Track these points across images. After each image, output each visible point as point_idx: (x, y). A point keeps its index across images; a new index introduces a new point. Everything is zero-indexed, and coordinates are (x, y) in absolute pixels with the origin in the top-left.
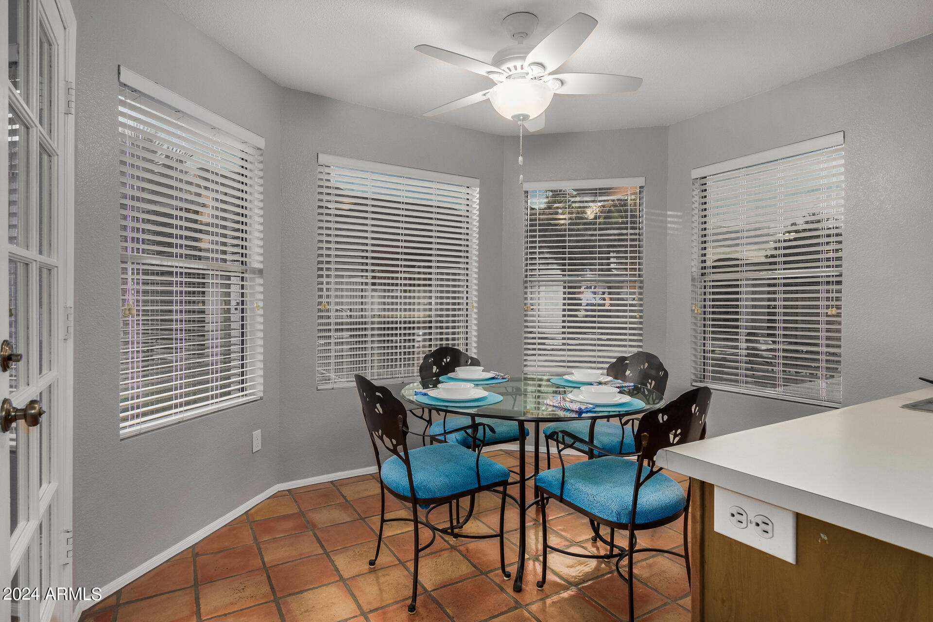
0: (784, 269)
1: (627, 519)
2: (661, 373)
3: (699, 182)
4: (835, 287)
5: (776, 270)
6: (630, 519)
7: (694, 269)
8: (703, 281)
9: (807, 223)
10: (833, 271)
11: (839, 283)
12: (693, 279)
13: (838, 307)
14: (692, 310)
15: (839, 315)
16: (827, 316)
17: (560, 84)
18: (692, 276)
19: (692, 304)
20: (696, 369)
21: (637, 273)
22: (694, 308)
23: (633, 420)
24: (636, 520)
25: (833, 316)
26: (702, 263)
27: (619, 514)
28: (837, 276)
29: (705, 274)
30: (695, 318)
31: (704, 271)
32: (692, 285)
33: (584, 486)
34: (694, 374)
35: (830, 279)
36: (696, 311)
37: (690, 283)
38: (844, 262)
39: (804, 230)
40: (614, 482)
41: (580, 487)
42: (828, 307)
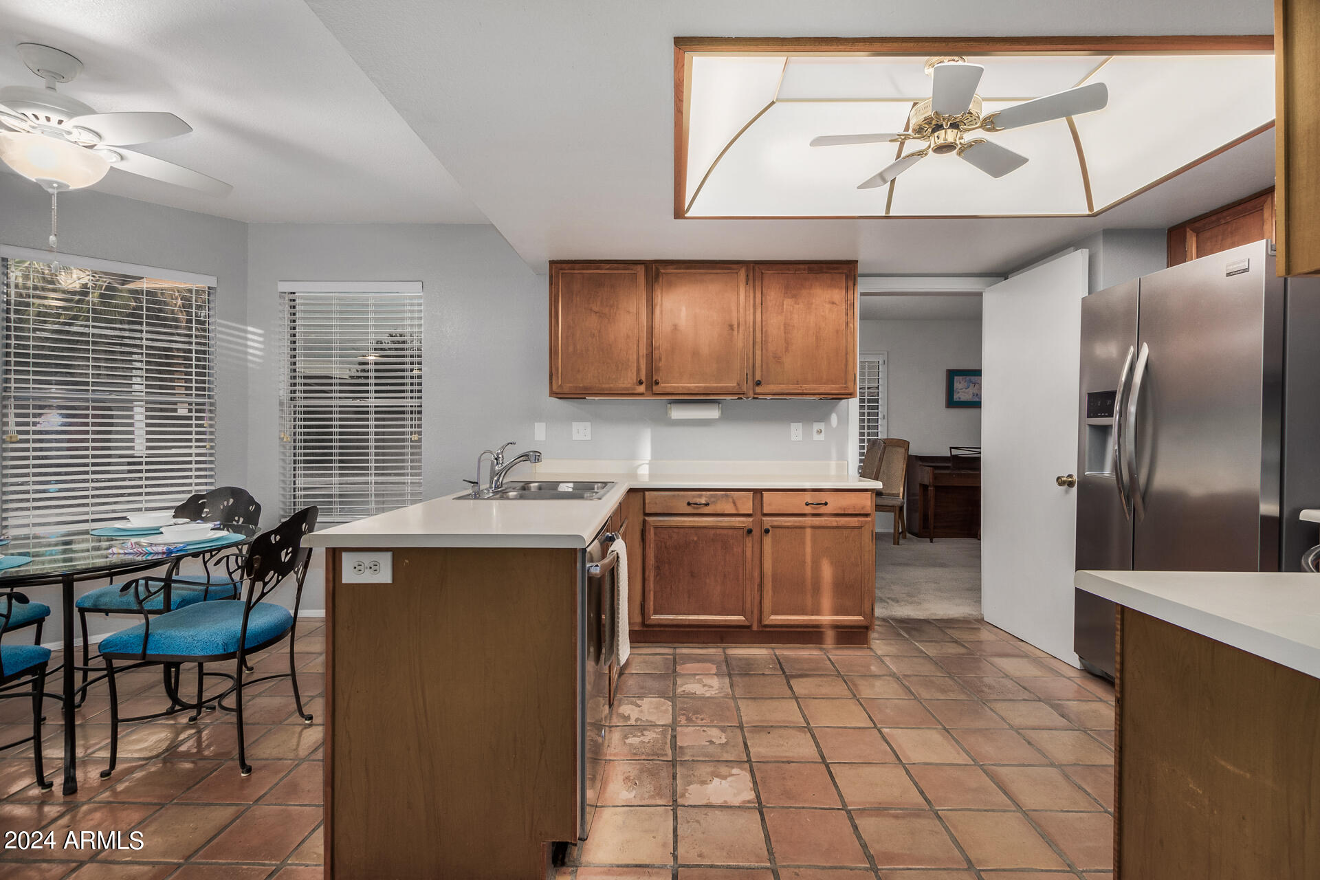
0: (376, 398)
1: (236, 647)
2: (252, 508)
3: (288, 297)
4: (417, 416)
5: (368, 398)
6: (239, 646)
7: (281, 393)
8: (292, 406)
9: (394, 342)
10: (415, 402)
11: (420, 412)
12: (281, 404)
13: (420, 433)
14: (280, 438)
15: (420, 440)
16: (411, 441)
17: (119, 158)
18: (280, 400)
19: (280, 431)
20: (284, 503)
21: (207, 393)
22: (282, 436)
23: (228, 557)
24: (245, 646)
25: (415, 441)
26: (291, 386)
27: (225, 645)
28: (418, 406)
29: (295, 398)
30: (284, 447)
31: (293, 395)
32: (280, 410)
33: (177, 631)
34: (283, 509)
35: (413, 409)
36: (285, 440)
37: (278, 407)
38: (423, 394)
39: (390, 349)
40: (214, 620)
41: (173, 633)
42: (411, 433)
